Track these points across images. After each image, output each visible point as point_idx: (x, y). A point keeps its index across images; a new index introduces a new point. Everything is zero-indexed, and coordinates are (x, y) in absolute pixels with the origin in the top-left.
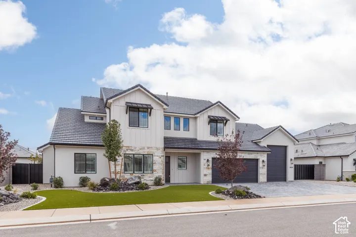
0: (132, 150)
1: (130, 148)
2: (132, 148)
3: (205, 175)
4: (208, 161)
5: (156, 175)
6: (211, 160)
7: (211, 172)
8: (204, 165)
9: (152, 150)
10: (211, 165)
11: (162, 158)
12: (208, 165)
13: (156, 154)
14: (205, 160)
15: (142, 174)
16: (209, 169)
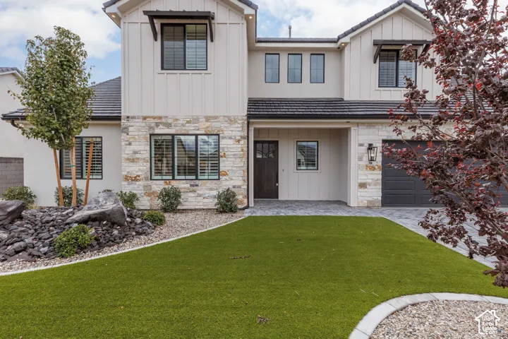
0: (168, 125)
1: (164, 120)
2: (170, 121)
3: (363, 185)
4: (370, 147)
5: (226, 184)
6: (379, 145)
7: (380, 177)
8: (360, 159)
9: (217, 125)
10: (379, 159)
11: (242, 142)
12: (372, 160)
13: (227, 133)
14: (361, 145)
15: (192, 183)
16: (373, 169)
